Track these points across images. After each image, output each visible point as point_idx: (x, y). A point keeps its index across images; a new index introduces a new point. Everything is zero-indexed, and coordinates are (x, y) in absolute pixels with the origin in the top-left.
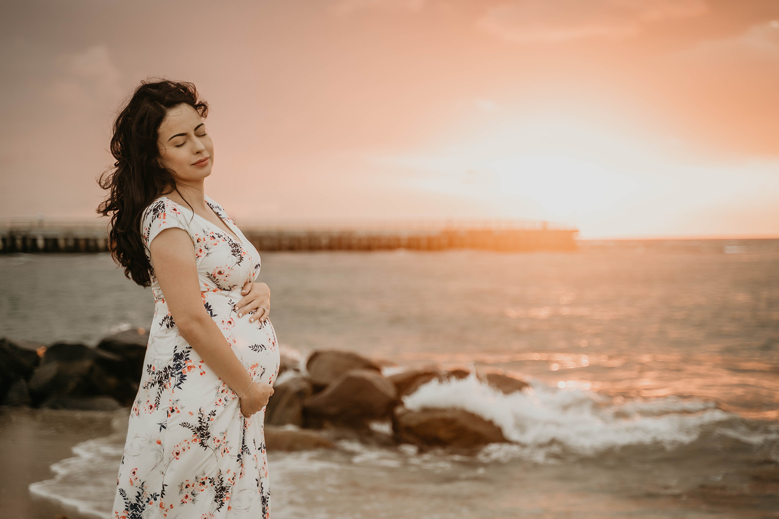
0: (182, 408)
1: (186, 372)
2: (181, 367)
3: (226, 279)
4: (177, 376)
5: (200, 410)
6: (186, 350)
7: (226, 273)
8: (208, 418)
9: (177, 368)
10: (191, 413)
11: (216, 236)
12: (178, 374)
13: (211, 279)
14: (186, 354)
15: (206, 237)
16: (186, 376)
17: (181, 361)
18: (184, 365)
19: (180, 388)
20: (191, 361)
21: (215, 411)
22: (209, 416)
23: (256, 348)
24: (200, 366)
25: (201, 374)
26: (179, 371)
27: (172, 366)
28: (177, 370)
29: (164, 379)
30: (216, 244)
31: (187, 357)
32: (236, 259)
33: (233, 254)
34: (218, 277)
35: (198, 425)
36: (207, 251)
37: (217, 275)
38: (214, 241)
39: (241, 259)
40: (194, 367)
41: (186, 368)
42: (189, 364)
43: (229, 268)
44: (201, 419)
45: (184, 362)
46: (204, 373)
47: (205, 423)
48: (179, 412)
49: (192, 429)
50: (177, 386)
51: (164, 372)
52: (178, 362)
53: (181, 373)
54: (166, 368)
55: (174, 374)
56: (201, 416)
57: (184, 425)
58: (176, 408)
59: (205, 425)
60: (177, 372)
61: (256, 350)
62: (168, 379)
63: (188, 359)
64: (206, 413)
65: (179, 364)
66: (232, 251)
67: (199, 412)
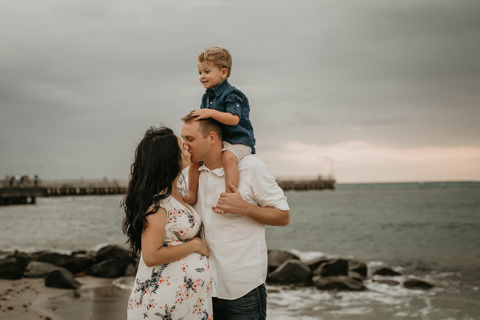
0: (156, 304)
1: (159, 284)
2: (156, 281)
3: (185, 235)
4: (153, 286)
5: (166, 305)
6: (160, 271)
7: (185, 232)
8: (171, 310)
9: (154, 281)
10: (161, 308)
11: (181, 212)
12: (154, 284)
13: (176, 234)
14: (159, 273)
15: (175, 212)
16: (159, 286)
17: (156, 277)
18: (158, 279)
19: (155, 293)
20: (162, 277)
21: (175, 306)
22: (171, 309)
23: (199, 270)
24: (167, 280)
25: (168, 285)
26: (155, 283)
27: (150, 280)
28: (154, 283)
29: (145, 287)
30: (181, 216)
31: (160, 275)
32: (191, 225)
33: (190, 222)
34: (180, 234)
35: (165, 314)
36: (174, 220)
37: (179, 233)
38: (180, 215)
39: (194, 225)
40: (164, 281)
41: (159, 281)
42: (161, 279)
43: (187, 229)
44: (167, 311)
45: (158, 278)
46: (170, 284)
47: (169, 313)
48: (154, 307)
49: (162, 317)
50: (153, 291)
51: (146, 283)
52: (154, 278)
53: (156, 284)
54: (147, 281)
55: (152, 285)
56: (166, 309)
57: (157, 314)
58: (152, 304)
59: (169, 314)
60: (153, 284)
61: (199, 271)
62: (148, 287)
63: (161, 276)
64: (170, 307)
65: (155, 279)
66: (189, 220)
67: (165, 306)
